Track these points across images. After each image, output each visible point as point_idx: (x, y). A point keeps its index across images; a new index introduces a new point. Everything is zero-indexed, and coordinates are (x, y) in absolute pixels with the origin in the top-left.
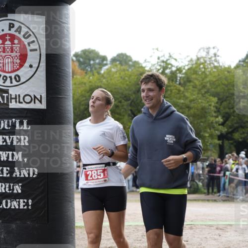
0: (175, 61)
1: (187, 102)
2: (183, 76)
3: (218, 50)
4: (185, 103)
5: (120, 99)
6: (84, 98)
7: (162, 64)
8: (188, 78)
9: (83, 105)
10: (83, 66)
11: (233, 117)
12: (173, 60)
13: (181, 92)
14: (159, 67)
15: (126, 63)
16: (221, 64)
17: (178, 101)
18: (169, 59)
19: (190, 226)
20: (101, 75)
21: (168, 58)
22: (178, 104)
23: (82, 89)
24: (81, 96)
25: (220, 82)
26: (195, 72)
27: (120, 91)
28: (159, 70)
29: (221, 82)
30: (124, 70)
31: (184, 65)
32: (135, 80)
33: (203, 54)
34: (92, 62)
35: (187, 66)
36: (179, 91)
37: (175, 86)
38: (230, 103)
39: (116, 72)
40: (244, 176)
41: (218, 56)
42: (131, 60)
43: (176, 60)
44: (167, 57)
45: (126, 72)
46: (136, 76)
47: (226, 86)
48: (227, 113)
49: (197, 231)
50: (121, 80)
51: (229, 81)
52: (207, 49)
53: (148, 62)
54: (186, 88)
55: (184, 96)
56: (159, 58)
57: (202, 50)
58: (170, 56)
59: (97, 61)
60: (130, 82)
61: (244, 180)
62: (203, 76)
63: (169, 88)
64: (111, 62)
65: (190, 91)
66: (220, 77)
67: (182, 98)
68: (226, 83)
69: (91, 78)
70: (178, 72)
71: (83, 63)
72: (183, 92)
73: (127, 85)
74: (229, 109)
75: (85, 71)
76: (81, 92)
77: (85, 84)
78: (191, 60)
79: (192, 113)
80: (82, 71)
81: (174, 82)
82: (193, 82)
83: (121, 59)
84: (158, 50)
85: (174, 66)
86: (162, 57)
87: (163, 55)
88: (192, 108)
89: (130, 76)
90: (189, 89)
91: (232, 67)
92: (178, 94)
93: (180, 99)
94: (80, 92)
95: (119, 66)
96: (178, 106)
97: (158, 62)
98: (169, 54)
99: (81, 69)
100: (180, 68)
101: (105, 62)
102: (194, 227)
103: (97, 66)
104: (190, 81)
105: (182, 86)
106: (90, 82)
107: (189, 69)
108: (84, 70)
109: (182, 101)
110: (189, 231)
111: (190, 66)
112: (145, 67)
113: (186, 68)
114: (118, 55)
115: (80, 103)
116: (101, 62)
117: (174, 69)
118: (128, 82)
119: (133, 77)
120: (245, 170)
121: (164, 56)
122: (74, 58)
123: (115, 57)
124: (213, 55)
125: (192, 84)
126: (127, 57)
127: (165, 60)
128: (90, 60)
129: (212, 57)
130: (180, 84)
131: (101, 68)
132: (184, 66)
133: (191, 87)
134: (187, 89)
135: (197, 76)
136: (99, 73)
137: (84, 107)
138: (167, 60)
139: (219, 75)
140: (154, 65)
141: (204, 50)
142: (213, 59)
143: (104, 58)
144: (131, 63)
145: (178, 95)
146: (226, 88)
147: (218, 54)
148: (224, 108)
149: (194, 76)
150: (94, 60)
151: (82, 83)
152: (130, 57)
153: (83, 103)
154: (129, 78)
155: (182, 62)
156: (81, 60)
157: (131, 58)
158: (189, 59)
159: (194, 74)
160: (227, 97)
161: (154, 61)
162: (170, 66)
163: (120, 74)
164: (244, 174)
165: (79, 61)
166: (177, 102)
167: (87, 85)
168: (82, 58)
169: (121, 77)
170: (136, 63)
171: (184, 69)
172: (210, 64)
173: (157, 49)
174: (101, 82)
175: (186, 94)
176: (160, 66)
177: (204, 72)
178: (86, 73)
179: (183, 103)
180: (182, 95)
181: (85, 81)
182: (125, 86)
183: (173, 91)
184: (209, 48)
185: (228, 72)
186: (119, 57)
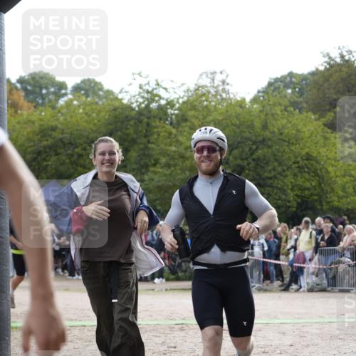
0: (165, 91)
1: (181, 149)
2: (176, 112)
3: (227, 77)
4: (177, 151)
5: (84, 145)
6: (32, 144)
7: (146, 95)
8: (183, 116)
9: (30, 153)
10: (31, 97)
11: (247, 172)
12: (161, 89)
13: (173, 136)
14: (141, 100)
15: (95, 93)
16: (232, 96)
17: (168, 148)
18: (156, 89)
19: (180, 326)
20: (56, 111)
21: (155, 87)
22: (168, 152)
23: (29, 130)
24: (28, 139)
25: (228, 121)
26: (194, 108)
27: (85, 134)
28: (141, 103)
29: (231, 121)
30: (91, 104)
31: (178, 97)
32: (107, 117)
33: (206, 81)
34: (44, 91)
35: (182, 98)
36: (170, 133)
37: (163, 127)
38: (242, 152)
39: (79, 106)
40: (262, 255)
41: (228, 84)
42: (101, 89)
43: (166, 89)
44: (153, 85)
45: (94, 107)
46: (107, 112)
47: (238, 127)
48: (238, 166)
49: (191, 333)
50: (86, 118)
51: (242, 120)
52: (212, 74)
53: (126, 92)
54: (180, 129)
55: (177, 141)
56: (141, 87)
57: (204, 76)
58: (158, 84)
59: (52, 90)
60: (99, 121)
61: (262, 259)
62: (205, 113)
63: (156, 130)
64: (72, 91)
65: (185, 133)
66: (229, 114)
67: (174, 144)
68: (238, 122)
69: (43, 114)
70: (169, 107)
71: (32, 92)
72: (175, 135)
73: (95, 125)
74: (242, 160)
75: (34, 104)
76: (28, 134)
77: (33, 122)
78: (188, 90)
79: (189, 165)
80: (30, 104)
81: (162, 122)
82: (191, 122)
83: (87, 87)
84: (141, 76)
85: (163, 99)
86: (145, 85)
87: (147, 82)
88: (189, 158)
89: (100, 111)
90: (184, 131)
91: (248, 100)
92: (169, 138)
93: (170, 145)
94: (25, 133)
95: (84, 98)
96: (168, 155)
97: (140, 93)
98: (157, 81)
99: (29, 102)
100: (172, 101)
101: (63, 91)
102: (187, 328)
103: (52, 97)
104: (186, 120)
105: (174, 127)
106: (41, 120)
107: (184, 103)
108: (32, 102)
109: (174, 148)
110: (179, 333)
111: (185, 99)
112: (121, 99)
113: (181, 101)
114: (83, 82)
115: (26, 150)
116: (57, 91)
117: (163, 102)
118: (96, 121)
119: (103, 114)
120: (263, 247)
121: (148, 84)
122: (19, 85)
123: (78, 84)
124: (221, 84)
125: (188, 124)
126: (96, 84)
127: (150, 89)
128: (41, 88)
129: (218, 86)
130: (171, 124)
131: (57, 100)
132: (178, 99)
133: (187, 129)
134: (181, 131)
135: (196, 113)
136: (54, 108)
137: (31, 155)
138: (153, 90)
139: (227, 111)
140: (134, 96)
141: (207, 76)
142: (220, 88)
143: (62, 86)
144: (101, 93)
145: (168, 140)
146: (237, 130)
147: (228, 81)
148: (235, 158)
149: (192, 113)
150: (47, 88)
151: (29, 121)
152: (100, 83)
153: (30, 150)
154: (98, 115)
155: (175, 93)
156: (29, 88)
157: (102, 86)
158: (185, 88)
159: (191, 110)
160: (239, 143)
161: (134, 90)
162: (157, 98)
163: (84, 109)
164: (261, 252)
165: (25, 89)
166: (167, 150)
167: (37, 124)
168: (30, 85)
169: (87, 114)
170: (109, 92)
171: (178, 102)
172: (215, 96)
173: (140, 74)
174: (58, 120)
175: (180, 138)
176: (143, 97)
177: (206, 107)
178: (35, 107)
179: (174, 152)
180: (174, 140)
181: (34, 118)
182: (92, 126)
183: (162, 134)
184: (215, 73)
185: (241, 107)
186: (85, 84)
